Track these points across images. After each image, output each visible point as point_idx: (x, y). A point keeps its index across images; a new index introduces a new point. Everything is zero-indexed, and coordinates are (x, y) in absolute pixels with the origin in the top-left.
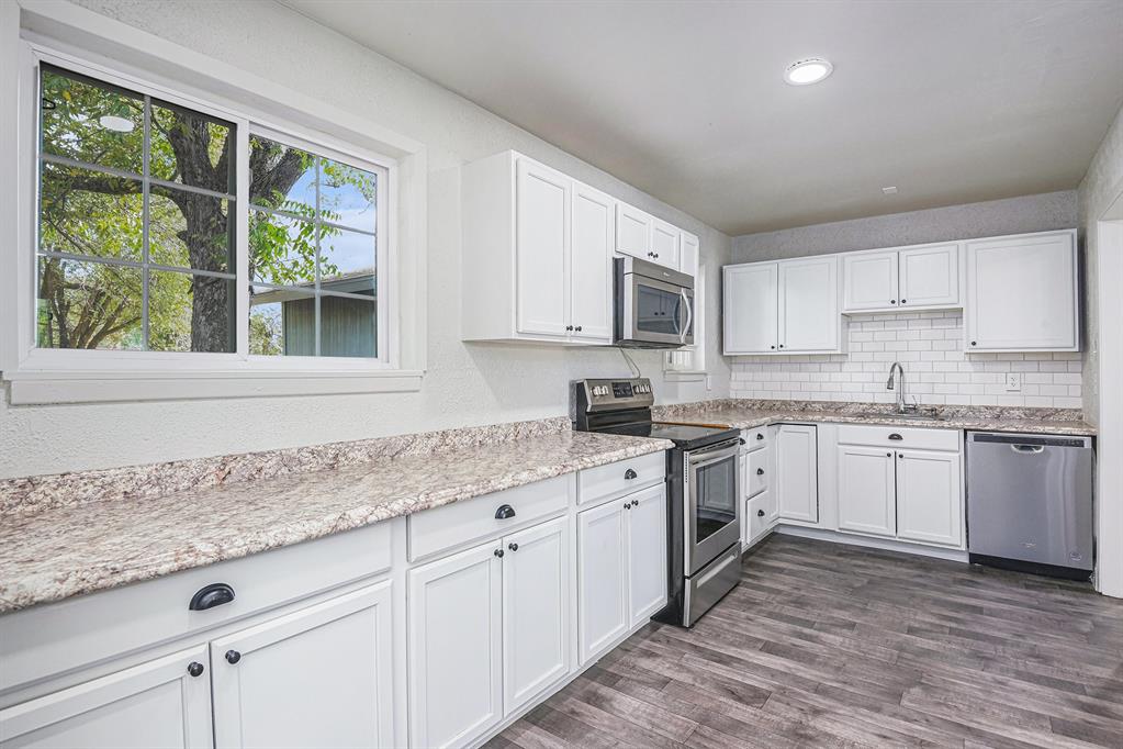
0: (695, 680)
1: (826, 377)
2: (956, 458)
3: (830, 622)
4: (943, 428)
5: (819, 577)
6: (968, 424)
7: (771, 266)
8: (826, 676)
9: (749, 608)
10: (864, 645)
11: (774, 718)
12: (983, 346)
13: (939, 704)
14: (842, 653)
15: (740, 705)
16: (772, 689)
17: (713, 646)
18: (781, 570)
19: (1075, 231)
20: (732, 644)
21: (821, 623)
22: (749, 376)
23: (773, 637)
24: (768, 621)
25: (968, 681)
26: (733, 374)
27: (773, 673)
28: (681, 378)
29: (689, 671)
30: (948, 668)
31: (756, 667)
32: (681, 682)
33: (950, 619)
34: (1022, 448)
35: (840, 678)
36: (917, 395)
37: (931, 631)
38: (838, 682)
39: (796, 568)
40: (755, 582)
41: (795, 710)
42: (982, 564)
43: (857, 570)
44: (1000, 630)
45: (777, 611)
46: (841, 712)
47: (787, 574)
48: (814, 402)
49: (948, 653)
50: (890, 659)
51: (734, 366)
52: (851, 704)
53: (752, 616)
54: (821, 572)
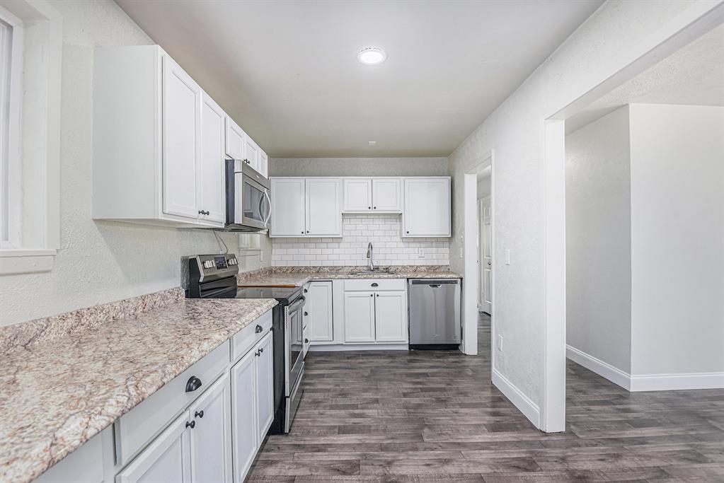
0: (310, 470)
1: (330, 251)
2: (404, 294)
3: (366, 402)
4: (398, 278)
5: (345, 374)
6: (409, 276)
7: (300, 180)
8: (382, 437)
9: (317, 407)
10: (388, 411)
11: (370, 477)
12: (412, 234)
13: (440, 434)
14: (382, 420)
15: (347, 477)
16: (359, 458)
17: (309, 441)
18: (322, 376)
19: (450, 177)
20: (320, 435)
21: (361, 404)
22: (283, 251)
23: (341, 422)
24: (333, 412)
25: (443, 416)
26: (273, 250)
27: (353, 447)
28: (249, 253)
29: (304, 465)
30: (432, 412)
31: (343, 446)
32: (303, 476)
33: (417, 383)
34: (433, 286)
35: (389, 436)
36: (379, 260)
37: (413, 393)
38: (389, 439)
39: (329, 372)
40: (312, 388)
41: (378, 467)
42: (416, 349)
43: (363, 366)
44: (440, 383)
45: (333, 403)
46: (401, 458)
47: (327, 377)
48: (324, 267)
49: (427, 403)
50: (405, 415)
51: (273, 245)
52: (403, 451)
53: (321, 411)
54: (345, 371)
